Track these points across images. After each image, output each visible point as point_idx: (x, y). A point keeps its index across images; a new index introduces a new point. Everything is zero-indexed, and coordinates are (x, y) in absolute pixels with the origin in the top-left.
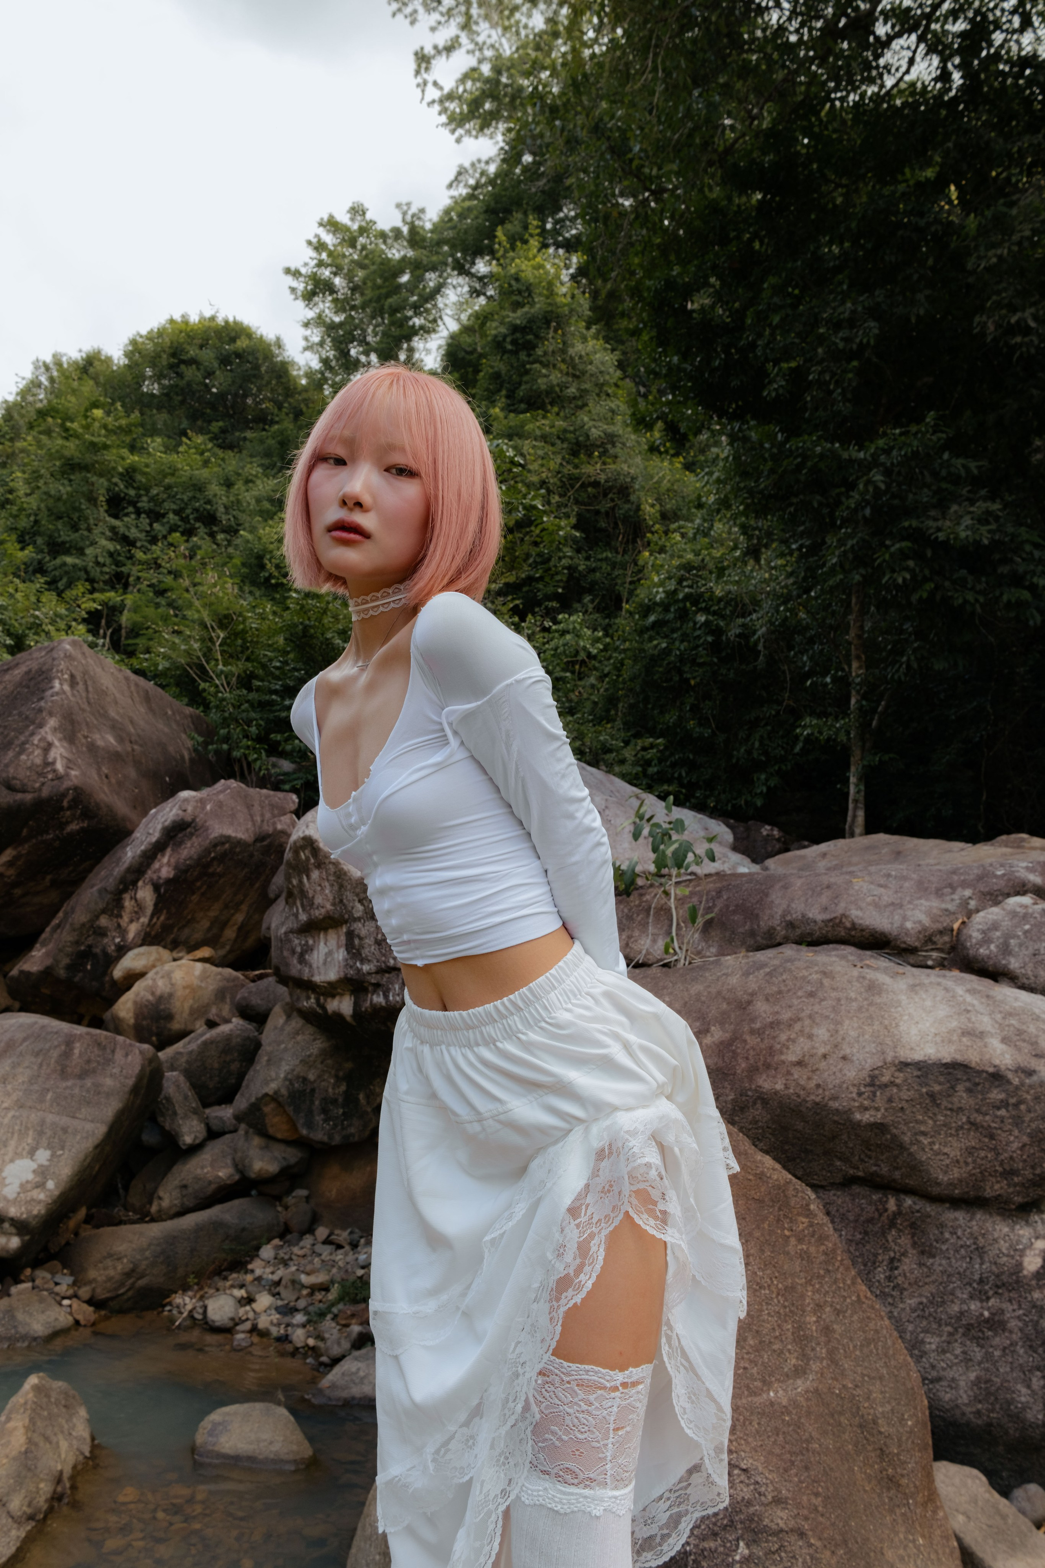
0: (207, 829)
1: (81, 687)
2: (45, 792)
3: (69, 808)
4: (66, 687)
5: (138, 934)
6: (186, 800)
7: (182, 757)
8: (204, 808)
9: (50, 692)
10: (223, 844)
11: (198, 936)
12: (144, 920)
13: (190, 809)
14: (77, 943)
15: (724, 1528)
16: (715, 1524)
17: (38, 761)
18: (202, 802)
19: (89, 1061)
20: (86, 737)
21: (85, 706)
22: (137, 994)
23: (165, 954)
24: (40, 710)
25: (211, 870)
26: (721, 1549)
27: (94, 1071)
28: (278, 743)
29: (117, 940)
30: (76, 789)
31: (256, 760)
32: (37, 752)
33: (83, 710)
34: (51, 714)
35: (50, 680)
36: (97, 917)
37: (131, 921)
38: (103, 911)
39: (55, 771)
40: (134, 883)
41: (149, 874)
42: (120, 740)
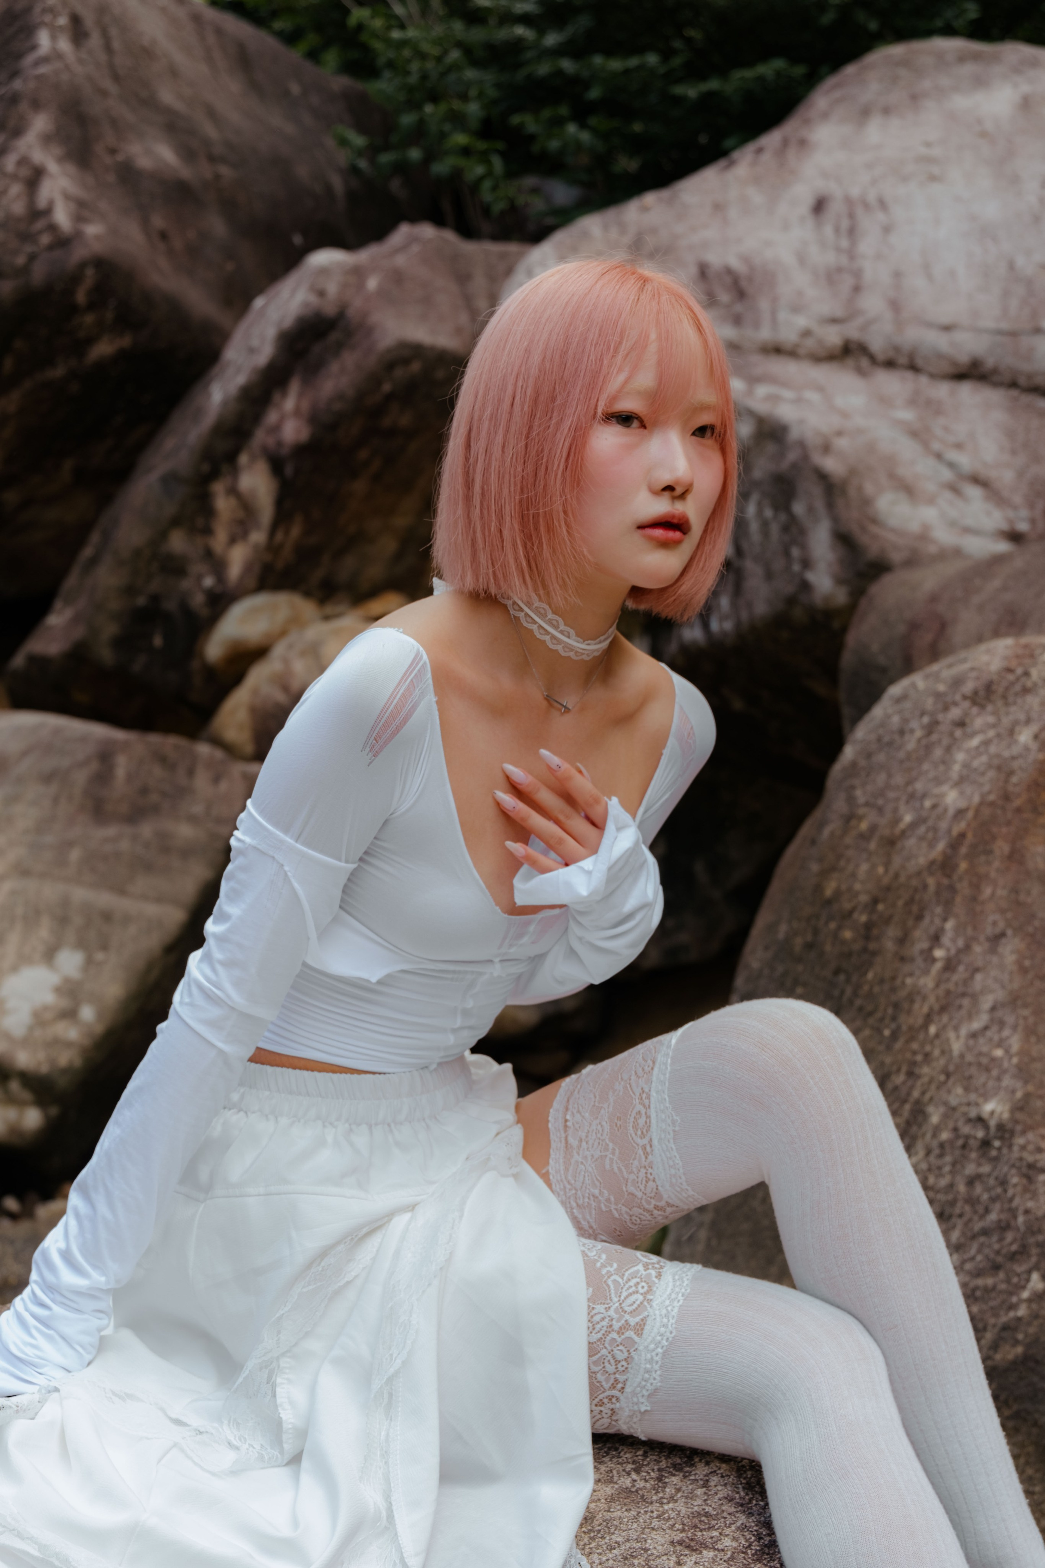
0: (369, 331)
1: (95, 41)
2: (39, 274)
3: (91, 306)
4: (64, 45)
5: (248, 568)
6: (324, 271)
7: (329, 189)
8: (361, 285)
9: (29, 59)
10: (405, 361)
11: (375, 572)
12: (258, 537)
13: (332, 288)
14: (130, 591)
15: (1012, 1257)
16: (998, 1253)
17: (19, 208)
18: (358, 273)
19: (144, 791)
20: (113, 151)
21: (108, 84)
22: (255, 692)
23: (307, 608)
24: (14, 99)
25: (387, 422)
26: (1003, 1286)
27: (155, 810)
28: (532, 138)
29: (209, 582)
30: (100, 263)
31: (481, 179)
32: (16, 189)
33: (104, 93)
34: (36, 105)
35: (29, 31)
36: (163, 535)
37: (233, 540)
38: (176, 522)
39: (53, 228)
40: (231, 458)
41: (260, 437)
42: (188, 154)
